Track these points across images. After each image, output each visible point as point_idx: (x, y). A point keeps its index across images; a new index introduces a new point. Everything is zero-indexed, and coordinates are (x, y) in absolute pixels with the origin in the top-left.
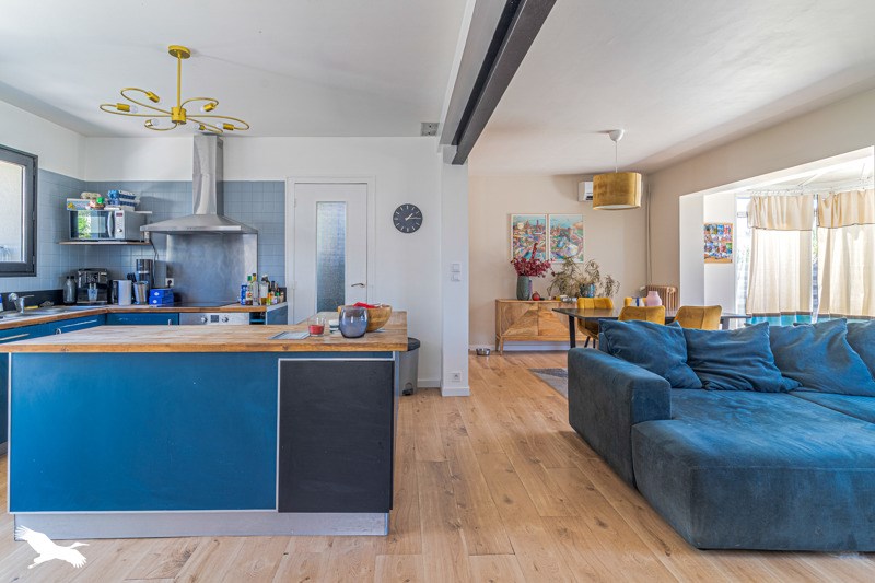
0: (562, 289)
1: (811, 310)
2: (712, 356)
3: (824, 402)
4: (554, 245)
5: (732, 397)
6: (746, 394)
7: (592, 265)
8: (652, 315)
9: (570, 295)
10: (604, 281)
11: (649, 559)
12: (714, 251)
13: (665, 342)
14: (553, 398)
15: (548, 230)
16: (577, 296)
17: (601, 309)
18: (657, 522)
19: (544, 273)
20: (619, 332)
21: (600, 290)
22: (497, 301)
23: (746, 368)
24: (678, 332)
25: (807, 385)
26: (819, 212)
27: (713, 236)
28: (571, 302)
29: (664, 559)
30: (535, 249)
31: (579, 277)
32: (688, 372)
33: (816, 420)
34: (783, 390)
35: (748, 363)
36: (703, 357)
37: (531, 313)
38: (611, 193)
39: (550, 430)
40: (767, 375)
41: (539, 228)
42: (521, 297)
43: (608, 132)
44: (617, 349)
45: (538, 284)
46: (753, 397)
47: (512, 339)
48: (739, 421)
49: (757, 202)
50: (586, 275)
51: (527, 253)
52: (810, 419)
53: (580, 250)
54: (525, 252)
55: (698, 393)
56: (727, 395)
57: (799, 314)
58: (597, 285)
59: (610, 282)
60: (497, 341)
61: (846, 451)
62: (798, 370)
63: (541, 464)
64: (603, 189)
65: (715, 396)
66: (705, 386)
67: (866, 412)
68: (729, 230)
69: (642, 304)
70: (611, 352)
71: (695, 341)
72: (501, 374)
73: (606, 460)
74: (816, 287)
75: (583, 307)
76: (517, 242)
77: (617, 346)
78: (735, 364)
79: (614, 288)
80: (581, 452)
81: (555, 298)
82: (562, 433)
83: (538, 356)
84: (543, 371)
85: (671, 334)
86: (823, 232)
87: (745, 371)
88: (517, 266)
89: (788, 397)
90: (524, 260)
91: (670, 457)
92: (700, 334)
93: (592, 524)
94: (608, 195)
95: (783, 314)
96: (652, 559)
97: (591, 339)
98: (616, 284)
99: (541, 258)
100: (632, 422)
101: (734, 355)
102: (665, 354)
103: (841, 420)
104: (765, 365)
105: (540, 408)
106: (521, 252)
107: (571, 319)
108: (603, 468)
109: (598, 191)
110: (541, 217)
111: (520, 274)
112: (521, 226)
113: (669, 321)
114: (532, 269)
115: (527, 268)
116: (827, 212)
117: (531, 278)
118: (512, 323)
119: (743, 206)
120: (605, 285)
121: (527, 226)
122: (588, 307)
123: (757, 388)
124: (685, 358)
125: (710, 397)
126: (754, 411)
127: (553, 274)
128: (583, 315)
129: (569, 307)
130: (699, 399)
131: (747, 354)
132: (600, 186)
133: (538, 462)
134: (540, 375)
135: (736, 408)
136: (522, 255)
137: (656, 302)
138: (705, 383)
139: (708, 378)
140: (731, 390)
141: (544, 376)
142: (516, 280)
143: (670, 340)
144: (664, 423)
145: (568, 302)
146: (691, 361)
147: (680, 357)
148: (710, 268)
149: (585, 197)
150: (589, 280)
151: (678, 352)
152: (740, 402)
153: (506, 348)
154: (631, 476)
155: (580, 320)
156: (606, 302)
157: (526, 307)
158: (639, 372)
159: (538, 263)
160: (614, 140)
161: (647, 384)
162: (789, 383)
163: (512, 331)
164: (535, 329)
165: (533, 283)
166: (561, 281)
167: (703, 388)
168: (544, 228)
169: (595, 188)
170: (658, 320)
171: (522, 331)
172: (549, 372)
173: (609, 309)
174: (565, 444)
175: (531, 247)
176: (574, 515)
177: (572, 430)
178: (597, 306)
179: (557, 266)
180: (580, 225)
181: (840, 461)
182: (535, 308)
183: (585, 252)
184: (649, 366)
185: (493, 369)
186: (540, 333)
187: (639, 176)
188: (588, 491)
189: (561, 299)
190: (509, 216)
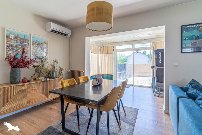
4: (34, 51)
15: (30, 42)
19: (29, 66)
28: (46, 81)
30: (23, 52)
31: (48, 68)
37: (22, 91)
41: (25, 40)
42: (13, 81)
45: (24, 73)
51: (18, 54)
53: (47, 54)
54: (16, 53)
59: (61, 69)
76: (9, 47)
86: (101, 55)
88: (10, 61)
90: (15, 58)
106: (12, 53)
110: (27, 34)
111: (13, 67)
112: (13, 37)
115: (17, 64)
116: (102, 50)
117: (21, 69)
118: (7, 102)
121: (17, 38)
127: (34, 67)
142: (9, 71)
149: (50, 30)
156: (74, 81)
157: (18, 87)
163: (7, 107)
164: (25, 101)
165: (21, 72)
168: (28, 41)
175: (20, 51)
180: (47, 42)
182: (25, 88)
183: (49, 55)
186: (28, 102)
189: (41, 80)
190: (4, 29)
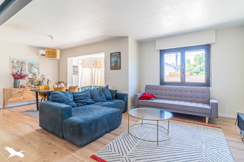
0: (32, 83)
1: (92, 85)
2: (79, 98)
3: (99, 104)
4: (29, 69)
5: (84, 107)
6: (86, 106)
7: (43, 75)
8: (63, 89)
9: (35, 85)
10: (46, 80)
11: (70, 156)
12: (74, 72)
13: (68, 96)
14: (31, 120)
15: (27, 64)
16: (37, 85)
17: (46, 89)
18: (70, 145)
19: (25, 78)
20: (56, 95)
21: (45, 83)
22: (4, 89)
23: (86, 100)
24: (71, 93)
25: (96, 101)
26: (93, 65)
27: (74, 69)
28: (36, 87)
29: (74, 154)
30: (21, 70)
31: (38, 79)
32: (74, 103)
33: (99, 108)
34: (92, 103)
35: (86, 99)
36: (77, 99)
37: (20, 92)
38: (51, 54)
39: (32, 131)
40: (90, 100)
41: (23, 63)
42: (15, 86)
43: (50, 36)
44: (56, 100)
45: (22, 82)
46: (87, 106)
47: (11, 102)
48: (87, 112)
49: (83, 61)
50: (41, 79)
51: (18, 71)
52: (98, 109)
53: (38, 71)
54: (17, 71)
55: (76, 108)
56: (82, 107)
57: (90, 86)
58: (44, 81)
59: (48, 81)
60: (4, 104)
61: (105, 114)
62: (94, 98)
63: (31, 143)
64: (49, 53)
65: (80, 108)
66: (78, 106)
67: (105, 105)
68: (77, 67)
69: (59, 87)
70: (54, 101)
71: (75, 95)
72: (8, 116)
73: (53, 133)
74: (93, 80)
75: (40, 88)
76: (13, 67)
77: (56, 99)
78: (84, 99)
79: (49, 82)
80: (45, 134)
81: (29, 86)
82: (37, 130)
83: (23, 107)
84: (26, 112)
85: (70, 94)
86: (94, 69)
87: (85, 101)
88: (14, 76)
89: (93, 105)
90: (16, 74)
91: (74, 126)
92: (76, 93)
93: (52, 154)
94: (50, 55)
95: (87, 86)
96: (71, 156)
97: (44, 98)
98: (50, 81)
99: (24, 73)
100: (63, 120)
101: (83, 97)
102: (69, 99)
103: (103, 107)
104: (89, 98)
105: (27, 124)
106: (15, 71)
107: (37, 93)
108: (53, 136)
109: (47, 53)
110: (24, 59)
111: (15, 79)
112: (15, 62)
113: (67, 90)
114: (20, 77)
115: (17, 77)
116: (95, 65)
117: (20, 80)
118: (12, 97)
119: (80, 62)
120: (47, 81)
121: (18, 62)
122: (42, 88)
123: (88, 104)
124: (73, 100)
125: (79, 108)
126: (89, 109)
127: (29, 78)
128: (40, 91)
129: (35, 89)
130: (77, 109)
131: (86, 96)
132: (48, 52)
133: (30, 143)
134: (25, 113)
135: (85, 109)
136: (16, 72)
137: (63, 86)
138: (77, 105)
139: (78, 104)
140: (83, 105)
141: (27, 113)
142: (13, 81)
143: (69, 95)
144: (71, 118)
145: (34, 87)
146: (74, 100)
147: (72, 100)
148: (74, 76)
149: (40, 54)
150: (41, 80)
151: (72, 98)
152: (85, 108)
153: (8, 106)
154: (62, 135)
155: (40, 93)
156: (48, 86)
157: (18, 90)
158: (63, 106)
159: (23, 75)
160: (52, 39)
161: (66, 108)
162: (93, 101)
163: (11, 99)
164: (22, 98)
166: (32, 81)
167: (77, 106)
168: (25, 63)
169: (46, 52)
170: (64, 91)
171: (16, 99)
172: (28, 111)
173: (49, 89)
174: (38, 133)
175: (20, 69)
176: (46, 155)
177: (41, 128)
178: (45, 88)
179: (30, 76)
180: (38, 63)
181: (105, 116)
182: (21, 90)
183: (40, 71)
184: (65, 103)
185: (3, 115)
186: (23, 99)
187: (59, 51)
188: (49, 145)
189: (32, 87)
190: (10, 58)
